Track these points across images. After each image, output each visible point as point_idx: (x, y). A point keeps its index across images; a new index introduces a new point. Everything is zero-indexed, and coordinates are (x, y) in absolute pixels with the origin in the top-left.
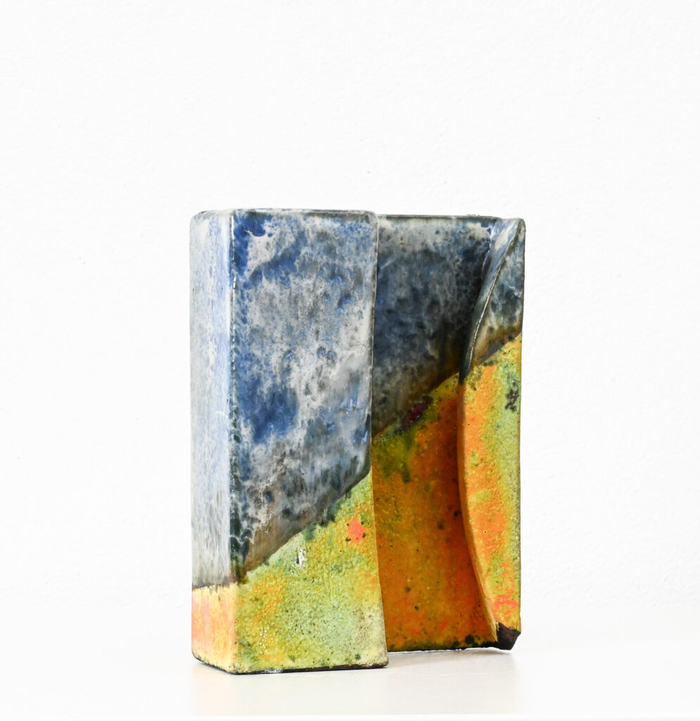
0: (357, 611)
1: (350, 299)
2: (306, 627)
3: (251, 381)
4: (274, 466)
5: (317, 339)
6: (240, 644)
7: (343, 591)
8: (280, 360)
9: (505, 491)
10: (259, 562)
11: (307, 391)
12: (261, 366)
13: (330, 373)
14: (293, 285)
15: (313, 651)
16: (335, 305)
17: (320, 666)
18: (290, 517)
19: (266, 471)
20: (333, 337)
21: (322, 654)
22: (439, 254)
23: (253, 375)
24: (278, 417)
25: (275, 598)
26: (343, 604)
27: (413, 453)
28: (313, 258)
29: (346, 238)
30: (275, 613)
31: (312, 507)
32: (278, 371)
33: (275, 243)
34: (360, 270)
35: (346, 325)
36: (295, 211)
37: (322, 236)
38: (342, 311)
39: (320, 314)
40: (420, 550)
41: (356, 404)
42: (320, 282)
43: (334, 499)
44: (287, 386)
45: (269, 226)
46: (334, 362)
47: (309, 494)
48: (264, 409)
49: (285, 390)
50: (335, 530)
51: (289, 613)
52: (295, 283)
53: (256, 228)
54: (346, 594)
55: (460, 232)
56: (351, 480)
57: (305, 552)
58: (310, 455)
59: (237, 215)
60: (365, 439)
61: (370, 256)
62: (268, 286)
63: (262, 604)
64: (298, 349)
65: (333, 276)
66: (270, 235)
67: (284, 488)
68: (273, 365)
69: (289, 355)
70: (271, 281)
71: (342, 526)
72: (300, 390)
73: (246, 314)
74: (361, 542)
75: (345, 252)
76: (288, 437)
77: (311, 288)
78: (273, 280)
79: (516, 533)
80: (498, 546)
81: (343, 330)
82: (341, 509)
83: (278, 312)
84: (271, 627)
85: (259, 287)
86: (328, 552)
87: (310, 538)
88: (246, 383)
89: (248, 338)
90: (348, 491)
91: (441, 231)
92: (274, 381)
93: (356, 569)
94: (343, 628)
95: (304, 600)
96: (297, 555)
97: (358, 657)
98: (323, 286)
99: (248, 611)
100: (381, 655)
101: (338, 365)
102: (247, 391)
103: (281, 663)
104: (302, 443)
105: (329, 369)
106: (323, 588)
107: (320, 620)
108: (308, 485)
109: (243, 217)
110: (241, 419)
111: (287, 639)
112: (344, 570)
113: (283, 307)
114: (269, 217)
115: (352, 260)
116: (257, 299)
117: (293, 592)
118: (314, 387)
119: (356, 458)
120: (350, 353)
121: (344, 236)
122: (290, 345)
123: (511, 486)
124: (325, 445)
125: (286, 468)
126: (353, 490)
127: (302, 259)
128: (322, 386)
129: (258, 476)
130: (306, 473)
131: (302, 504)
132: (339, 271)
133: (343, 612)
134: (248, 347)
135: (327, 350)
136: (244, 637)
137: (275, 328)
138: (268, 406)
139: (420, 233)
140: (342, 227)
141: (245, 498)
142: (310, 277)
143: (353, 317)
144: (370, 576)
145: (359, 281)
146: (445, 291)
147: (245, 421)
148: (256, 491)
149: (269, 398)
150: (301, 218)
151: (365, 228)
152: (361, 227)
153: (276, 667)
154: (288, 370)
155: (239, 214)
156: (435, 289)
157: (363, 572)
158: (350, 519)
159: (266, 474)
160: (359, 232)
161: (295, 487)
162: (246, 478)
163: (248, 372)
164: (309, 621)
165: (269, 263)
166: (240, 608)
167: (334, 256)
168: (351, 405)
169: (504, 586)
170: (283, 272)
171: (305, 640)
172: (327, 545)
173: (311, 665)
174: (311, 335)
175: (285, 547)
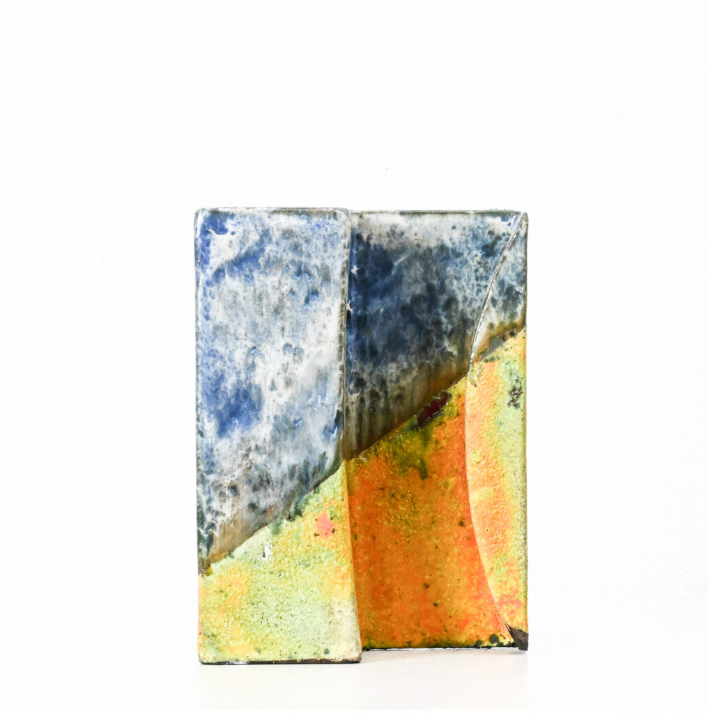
0: (326, 606)
1: (317, 296)
2: (272, 620)
3: (214, 377)
4: (239, 461)
5: (283, 335)
6: (205, 634)
7: (312, 586)
8: (244, 357)
9: (509, 489)
10: (223, 555)
11: (273, 387)
12: (225, 362)
13: (297, 369)
14: (256, 282)
15: (280, 644)
16: (302, 301)
17: (287, 659)
18: (256, 511)
19: (231, 466)
20: (300, 334)
21: (289, 647)
22: (455, 250)
23: (216, 371)
24: (243, 413)
25: (239, 591)
26: (311, 598)
27: (431, 449)
28: (279, 256)
29: (313, 235)
30: (240, 605)
31: (278, 502)
32: (242, 367)
33: (238, 241)
34: (327, 267)
35: (314, 322)
36: (259, 209)
37: (288, 234)
38: (309, 308)
39: (286, 310)
40: (439, 546)
41: (324, 400)
42: (287, 278)
43: (302, 494)
44: (252, 381)
45: (232, 225)
46: (301, 358)
47: (276, 489)
48: (228, 404)
49: (250, 386)
50: (302, 525)
51: (255, 605)
52: (259, 280)
53: (219, 226)
54: (315, 589)
55: (478, 227)
56: (320, 476)
57: (271, 546)
58: (277, 451)
60: (334, 435)
61: (338, 253)
62: (232, 283)
63: (226, 596)
64: (263, 345)
65: (299, 273)
66: (233, 233)
67: (250, 481)
68: (237, 362)
69: (253, 352)
70: (234, 278)
71: (310, 521)
72: (265, 386)
73: (208, 311)
74: (331, 537)
75: (312, 249)
76: (254, 432)
77: (277, 285)
78: (237, 278)
79: (521, 533)
80: (502, 545)
81: (310, 327)
82: (309, 504)
83: (242, 309)
84: (235, 619)
85: (222, 286)
86: (295, 546)
87: (277, 532)
88: (209, 379)
89: (211, 335)
90: (317, 485)
91: (457, 226)
92: (239, 377)
93: (325, 564)
94: (311, 622)
95: (270, 593)
96: (263, 549)
97: (327, 652)
98: (289, 283)
99: (212, 602)
100: (351, 650)
101: (305, 362)
102: (210, 386)
103: (246, 655)
104: (268, 438)
105: (296, 365)
106: (290, 582)
107: (287, 614)
108: (274, 480)
110: (205, 415)
111: (252, 632)
112: (312, 565)
113: (246, 303)
114: (232, 216)
115: (320, 258)
116: (220, 297)
117: (259, 585)
118: (280, 383)
119: (325, 454)
120: (318, 349)
121: (310, 234)
122: (254, 341)
123: (515, 484)
124: (292, 441)
125: (251, 463)
126: (322, 485)
127: (267, 257)
128: (288, 383)
129: (222, 470)
130: (272, 468)
131: (269, 499)
132: (305, 267)
133: (311, 606)
134: (211, 343)
135: (294, 346)
136: (208, 628)
137: (239, 324)
138: (233, 401)
139: (435, 228)
140: (308, 225)
141: (209, 492)
142: (275, 275)
143: (320, 313)
144: (339, 571)
145: (326, 278)
146: (463, 286)
147: (209, 416)
148: (221, 485)
149: (233, 393)
150: (265, 216)
151: (332, 225)
152: (328, 224)
153: (241, 659)
154: (252, 367)
156: (452, 285)
157: (333, 567)
158: (319, 514)
159: (231, 468)
160: (326, 229)
161: (262, 482)
162: (210, 472)
163: (211, 367)
164: (275, 614)
165: (232, 261)
166: (205, 600)
167: (301, 253)
168: (319, 400)
169: (508, 586)
170: (247, 269)
171: (272, 632)
172: (294, 539)
173: (278, 658)
174: (277, 332)
175: (251, 541)
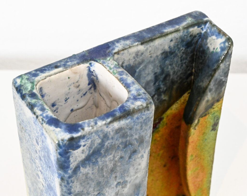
1: (136, 153)
5: (116, 180)
13: (124, 190)
14: (100, 163)
16: (127, 159)
20: (125, 175)
22: (171, 51)
28: (113, 144)
33: (88, 148)
34: (142, 136)
35: (133, 165)
37: (118, 131)
38: (131, 160)
39: (118, 168)
45: (83, 141)
53: (75, 146)
55: (185, 35)
59: (61, 144)
62: (84, 170)
64: (104, 190)
65: (125, 147)
66: (84, 146)
70: (86, 168)
73: (71, 190)
75: (133, 132)
77: (112, 158)
78: (88, 166)
81: (131, 168)
83: (91, 179)
85: (78, 174)
91: (173, 39)
98: (119, 154)
101: (128, 185)
109: (65, 144)
113: (94, 175)
114: (84, 137)
115: (138, 133)
116: (77, 180)
120: (135, 176)
121: (133, 124)
122: (99, 190)
132: (129, 142)
135: (122, 182)
137: (90, 187)
139: (161, 45)
140: (132, 120)
142: (111, 154)
143: (137, 160)
145: (141, 141)
146: (174, 67)
152: (144, 115)
155: (63, 143)
165: (84, 159)
167: (126, 137)
170: (94, 159)
174: (112, 180)
